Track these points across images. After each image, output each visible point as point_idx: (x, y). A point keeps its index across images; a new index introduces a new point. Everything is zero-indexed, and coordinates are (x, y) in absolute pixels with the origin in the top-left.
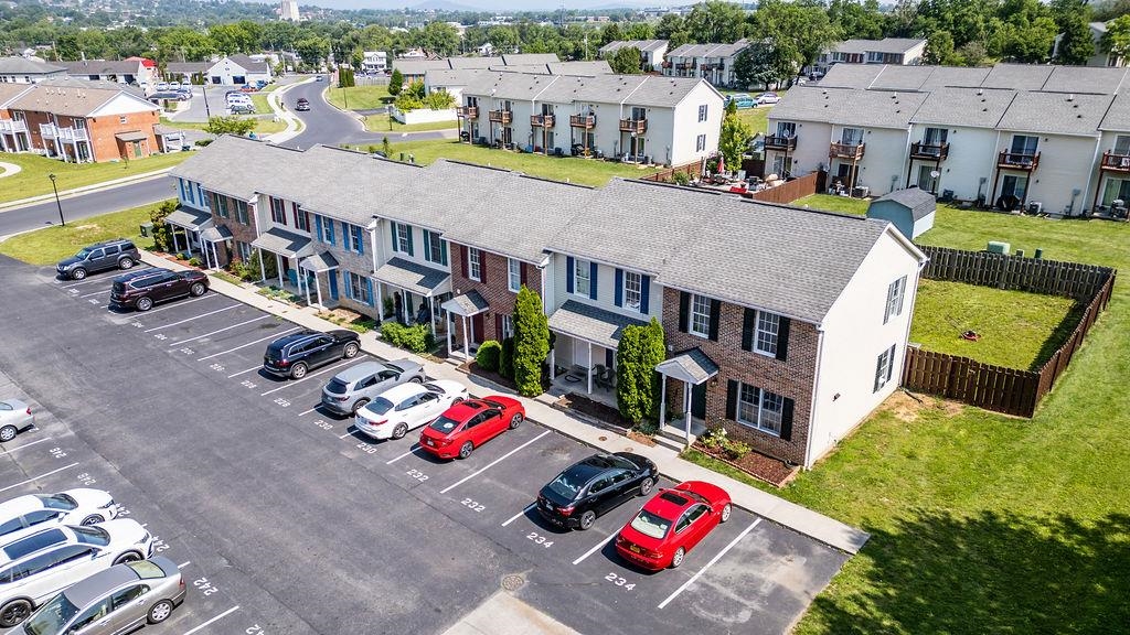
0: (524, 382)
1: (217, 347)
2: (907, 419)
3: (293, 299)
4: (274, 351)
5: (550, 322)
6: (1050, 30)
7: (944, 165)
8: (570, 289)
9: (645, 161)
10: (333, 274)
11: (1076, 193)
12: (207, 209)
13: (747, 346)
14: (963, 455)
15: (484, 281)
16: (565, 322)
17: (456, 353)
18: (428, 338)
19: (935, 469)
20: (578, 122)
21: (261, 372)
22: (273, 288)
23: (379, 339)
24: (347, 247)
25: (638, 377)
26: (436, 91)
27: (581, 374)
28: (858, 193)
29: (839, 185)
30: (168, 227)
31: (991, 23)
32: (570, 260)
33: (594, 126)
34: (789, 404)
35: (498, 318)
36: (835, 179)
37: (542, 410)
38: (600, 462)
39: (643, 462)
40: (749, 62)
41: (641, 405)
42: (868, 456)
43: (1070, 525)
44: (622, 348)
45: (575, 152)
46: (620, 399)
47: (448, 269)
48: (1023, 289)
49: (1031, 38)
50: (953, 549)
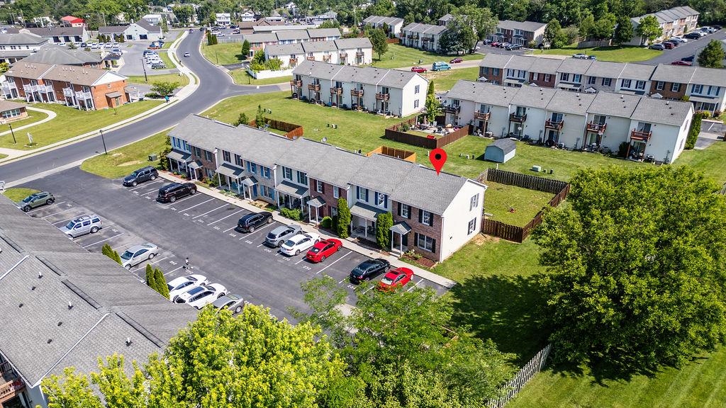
0: (342, 233)
1: (213, 219)
2: (479, 244)
3: (237, 196)
4: (242, 222)
5: (351, 211)
6: (612, 21)
7: (525, 124)
8: (358, 198)
9: (389, 114)
10: (255, 187)
11: (578, 139)
12: (188, 152)
13: (420, 221)
14: (494, 257)
15: (323, 193)
16: (356, 211)
17: (313, 221)
18: (301, 214)
19: (484, 261)
20: (355, 93)
21: (236, 229)
22: (226, 190)
23: (279, 214)
24: (263, 175)
25: (384, 232)
26: (272, 58)
27: (362, 229)
28: (487, 135)
29: (479, 131)
30: (168, 159)
31: (584, 12)
32: (358, 187)
33: (363, 95)
34: (434, 241)
35: (329, 207)
36: (477, 128)
37: (348, 243)
38: (371, 262)
39: (385, 262)
40: (447, 39)
41: (385, 241)
42: (463, 258)
43: (520, 278)
44: (378, 221)
45: (353, 108)
46: (377, 239)
47: (308, 187)
48: (538, 189)
49: (601, 26)
50: (481, 287)
